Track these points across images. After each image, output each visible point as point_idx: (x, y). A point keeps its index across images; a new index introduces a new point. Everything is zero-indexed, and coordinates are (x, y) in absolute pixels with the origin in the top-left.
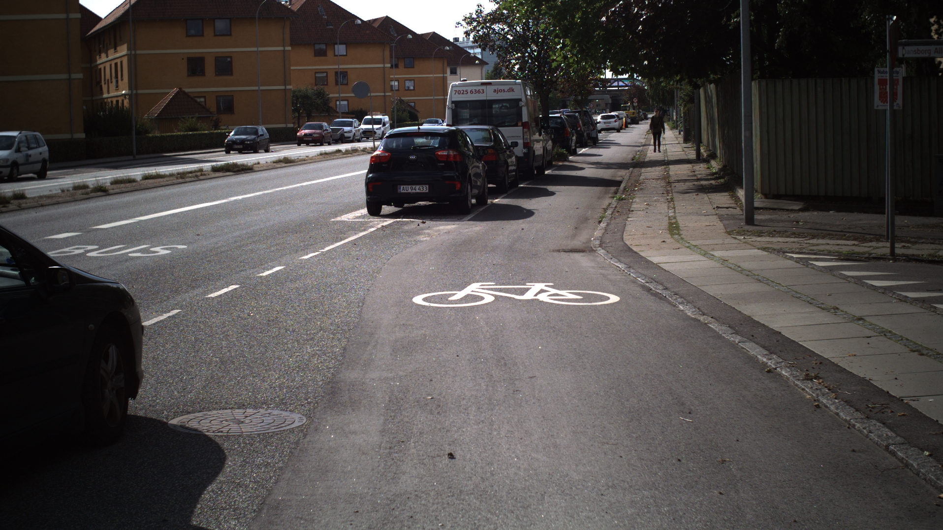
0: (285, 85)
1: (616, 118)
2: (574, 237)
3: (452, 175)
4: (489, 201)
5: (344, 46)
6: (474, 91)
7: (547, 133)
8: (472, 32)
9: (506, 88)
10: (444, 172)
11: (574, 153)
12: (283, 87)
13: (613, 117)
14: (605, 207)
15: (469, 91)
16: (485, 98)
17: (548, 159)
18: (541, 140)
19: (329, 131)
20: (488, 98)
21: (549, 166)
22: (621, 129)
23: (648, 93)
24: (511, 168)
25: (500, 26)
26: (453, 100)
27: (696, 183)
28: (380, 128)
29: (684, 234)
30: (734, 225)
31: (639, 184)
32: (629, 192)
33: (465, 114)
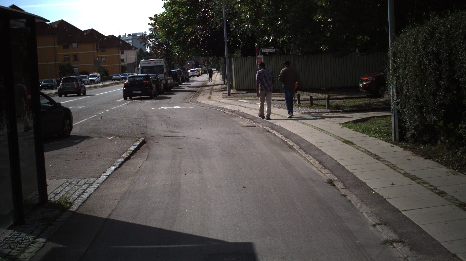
0: (56, 62)
1: (197, 71)
2: (183, 101)
3: (148, 88)
4: (157, 96)
5: (76, 44)
6: (148, 63)
9: (158, 62)
11: (181, 84)
12: (54, 63)
13: (195, 70)
14: (192, 96)
15: (146, 63)
16: (151, 65)
17: (172, 85)
18: (170, 79)
20: (153, 65)
21: (173, 88)
22: (199, 75)
23: (210, 60)
24: (162, 87)
26: (141, 66)
27: (220, 90)
28: (97, 79)
29: (212, 99)
30: (225, 96)
31: (203, 91)
32: (199, 92)
33: (145, 70)
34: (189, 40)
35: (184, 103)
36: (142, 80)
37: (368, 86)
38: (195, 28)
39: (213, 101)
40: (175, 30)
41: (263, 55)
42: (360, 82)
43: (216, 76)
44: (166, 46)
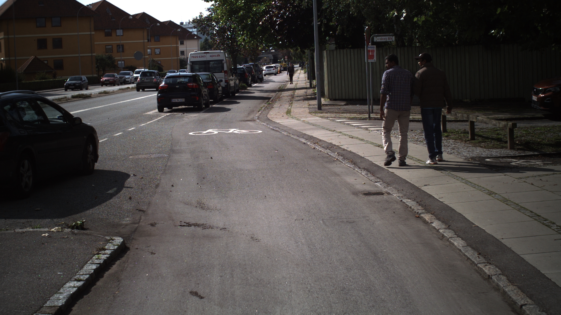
0: (92, 53)
1: (274, 68)
2: (247, 117)
3: (195, 94)
4: (210, 106)
5: (122, 30)
6: (201, 56)
7: (236, 76)
9: (216, 54)
10: (191, 92)
11: (250, 86)
12: (90, 55)
13: (272, 67)
14: (262, 107)
15: (198, 57)
16: (206, 60)
17: (237, 88)
18: (233, 79)
19: (118, 78)
20: (208, 60)
21: (238, 92)
22: (277, 73)
23: (292, 54)
24: (219, 92)
26: (191, 61)
27: (305, 97)
29: (292, 114)
30: (313, 110)
31: (279, 98)
32: (274, 101)
33: (197, 67)
34: (261, 23)
35: (246, 122)
36: (187, 83)
37: (547, 100)
38: (268, 5)
39: (294, 120)
40: (240, 9)
41: (375, 46)
42: (533, 93)
43: (298, 74)
44: (230, 33)
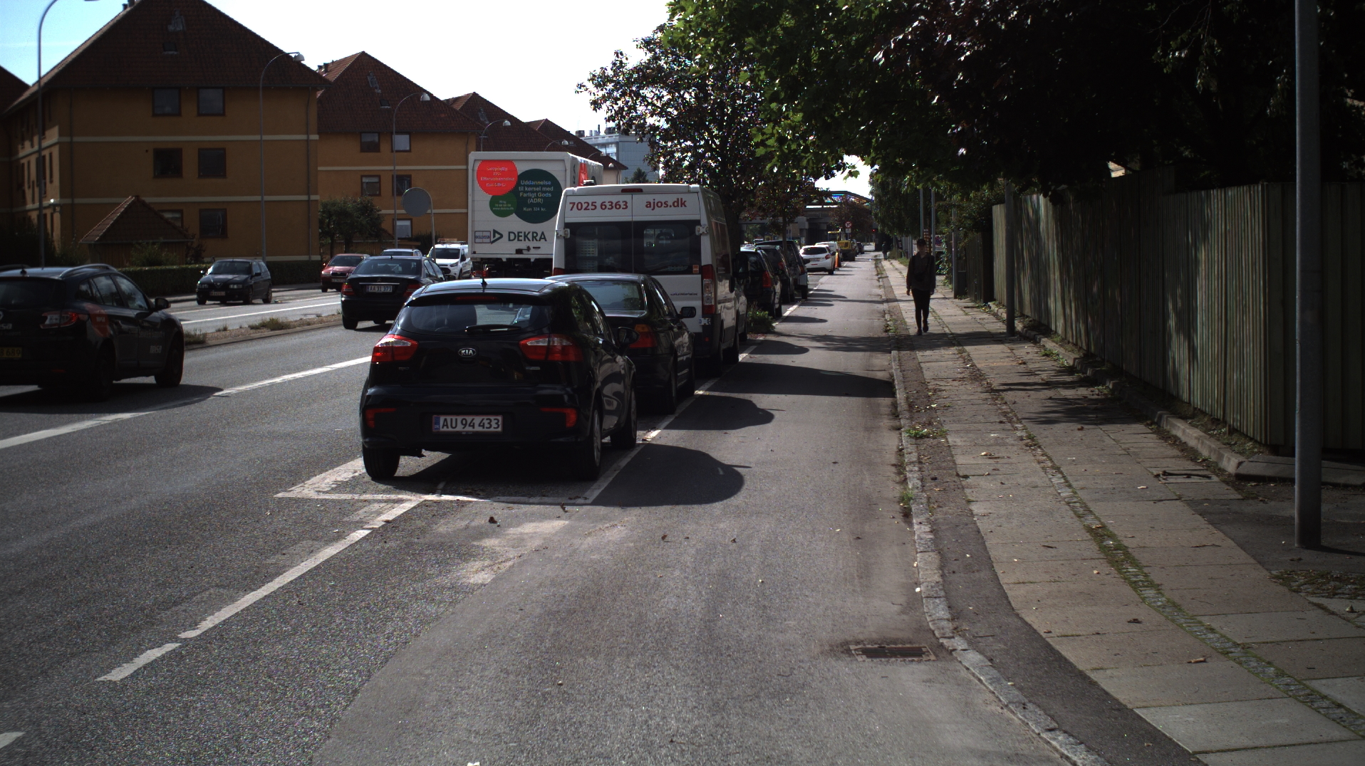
0: (308, 194)
3: (558, 392)
4: (638, 436)
5: (407, 136)
6: (608, 204)
7: (741, 284)
8: (605, 101)
9: (671, 198)
10: (540, 386)
11: (778, 316)
12: (304, 198)
13: (822, 250)
14: (894, 459)
15: (598, 205)
16: (628, 219)
20: (636, 219)
22: (833, 269)
25: (654, 90)
26: (568, 220)
28: (457, 264)
33: (591, 248)
